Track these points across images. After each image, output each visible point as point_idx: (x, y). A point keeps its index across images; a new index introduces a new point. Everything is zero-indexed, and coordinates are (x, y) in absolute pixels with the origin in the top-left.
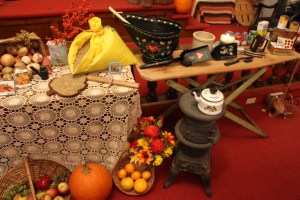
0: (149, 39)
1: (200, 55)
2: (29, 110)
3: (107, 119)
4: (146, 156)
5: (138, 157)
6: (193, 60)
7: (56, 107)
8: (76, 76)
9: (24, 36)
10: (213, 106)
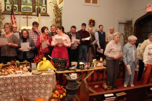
0: (58, 63)
1: (73, 68)
2: (27, 78)
3: (47, 82)
4: (57, 95)
5: (55, 96)
6: (71, 68)
7: (34, 77)
8: (39, 71)
9: (26, 61)
10: (74, 76)
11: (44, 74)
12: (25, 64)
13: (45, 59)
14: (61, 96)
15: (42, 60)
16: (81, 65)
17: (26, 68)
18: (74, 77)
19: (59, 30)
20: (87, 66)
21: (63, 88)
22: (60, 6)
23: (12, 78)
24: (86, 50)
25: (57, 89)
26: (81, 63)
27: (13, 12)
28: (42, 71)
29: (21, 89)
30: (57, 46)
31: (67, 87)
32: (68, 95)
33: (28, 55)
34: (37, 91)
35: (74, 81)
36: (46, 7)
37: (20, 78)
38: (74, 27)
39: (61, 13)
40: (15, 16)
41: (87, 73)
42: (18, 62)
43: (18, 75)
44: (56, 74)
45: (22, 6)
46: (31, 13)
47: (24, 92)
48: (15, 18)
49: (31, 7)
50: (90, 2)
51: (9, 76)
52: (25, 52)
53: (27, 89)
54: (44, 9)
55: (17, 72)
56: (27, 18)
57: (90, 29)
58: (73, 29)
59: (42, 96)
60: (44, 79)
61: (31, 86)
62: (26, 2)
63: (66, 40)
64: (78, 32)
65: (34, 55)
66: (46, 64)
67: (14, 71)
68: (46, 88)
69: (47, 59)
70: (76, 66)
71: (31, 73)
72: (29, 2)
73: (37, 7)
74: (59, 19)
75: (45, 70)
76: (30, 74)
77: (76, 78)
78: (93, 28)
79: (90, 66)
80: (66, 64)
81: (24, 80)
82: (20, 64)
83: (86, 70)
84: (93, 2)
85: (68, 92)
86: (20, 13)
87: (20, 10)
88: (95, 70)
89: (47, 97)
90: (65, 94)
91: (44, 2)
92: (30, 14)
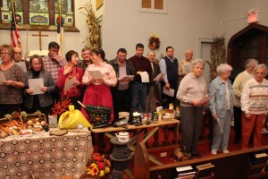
0: (96, 114)
1: (122, 123)
2: (41, 141)
3: (76, 149)
4: (95, 171)
5: (91, 172)
6: (118, 124)
7: (53, 140)
8: (62, 129)
9: (38, 113)
10: (123, 137)
11: (70, 134)
12: (36, 117)
13: (71, 107)
14: (102, 173)
15: (68, 109)
16: (136, 117)
17: (38, 125)
18: (124, 139)
19: (95, 56)
20: (146, 119)
21: (105, 158)
22: (97, 14)
23: (14, 143)
24: (145, 91)
25: (95, 161)
26: (136, 114)
27: (14, 25)
28: (67, 129)
29: (30, 163)
30: (91, 84)
31: (111, 156)
32: (114, 171)
33: (41, 101)
34: (59, 165)
35: (124, 146)
36: (74, 15)
37: (28, 142)
38: (123, 50)
39: (100, 27)
40: (18, 33)
41: (146, 131)
42: (24, 113)
43: (24, 137)
44: (93, 134)
45: (31, 15)
46: (48, 27)
47: (36, 166)
48: (18, 36)
49: (47, 16)
50: (150, 7)
51: (8, 139)
52: (36, 96)
53: (41, 161)
54: (70, 20)
55: (23, 131)
56: (40, 35)
57: (151, 53)
58: (121, 54)
59: (68, 174)
60: (71, 143)
61: (48, 156)
62: (38, 7)
63: (107, 74)
64: (131, 59)
65: (53, 102)
66: (75, 117)
67: (18, 130)
68: (75, 160)
69: (76, 108)
70: (127, 118)
71: (48, 133)
72: (43, 6)
73: (57, 16)
74: (97, 36)
75: (74, 128)
76: (46, 135)
77: (127, 140)
78: (156, 51)
79: (152, 119)
80: (109, 116)
81: (35, 146)
82: (29, 118)
83: (144, 126)
84: (156, 7)
85: (114, 165)
86: (27, 26)
87: (27, 22)
88: (160, 126)
89: (78, 176)
90: (108, 169)
91: (69, 7)
92: (46, 29)
